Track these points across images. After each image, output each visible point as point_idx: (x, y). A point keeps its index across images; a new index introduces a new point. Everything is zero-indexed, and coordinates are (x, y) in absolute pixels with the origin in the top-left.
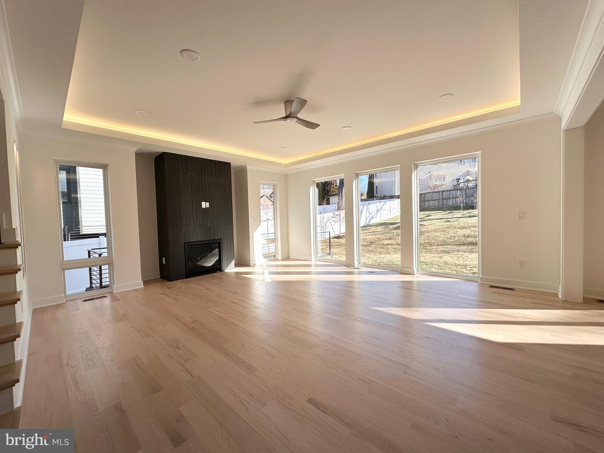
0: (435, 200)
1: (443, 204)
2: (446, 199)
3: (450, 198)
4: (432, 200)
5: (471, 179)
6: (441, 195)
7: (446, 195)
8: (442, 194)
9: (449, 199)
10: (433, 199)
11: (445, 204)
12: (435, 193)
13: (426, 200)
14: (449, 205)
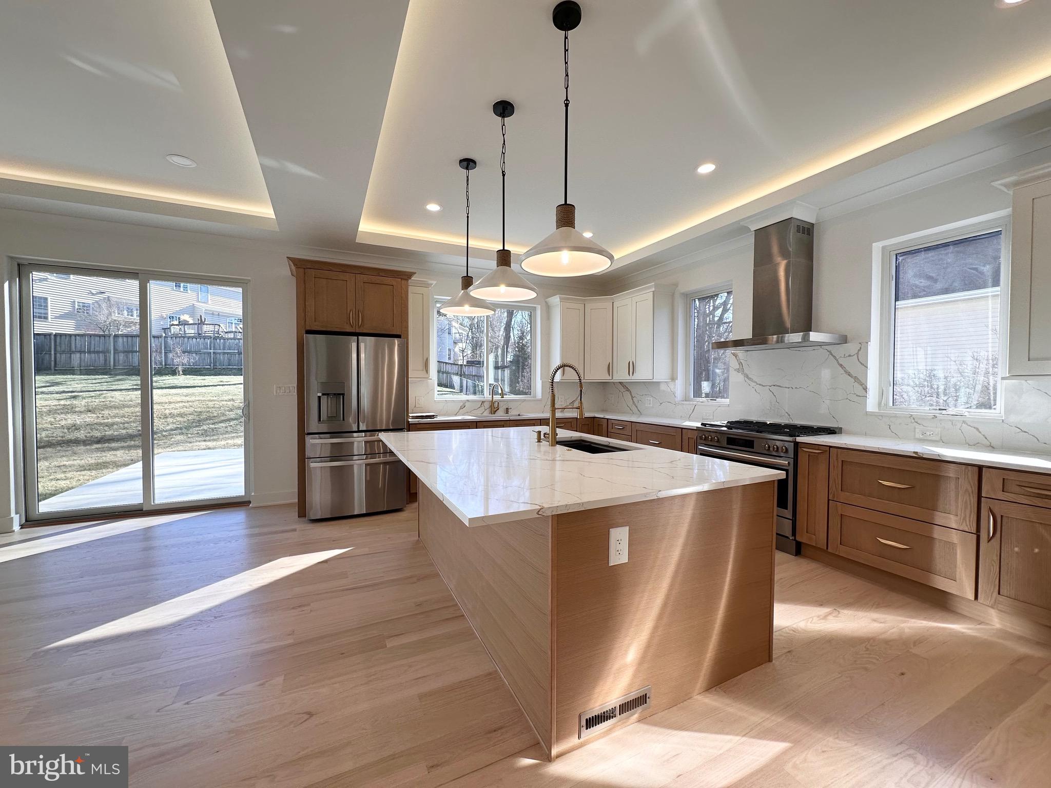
0: (98, 352)
1: (117, 361)
2: (124, 352)
3: (133, 352)
4: (89, 352)
5: (191, 322)
6: (112, 344)
7: (125, 344)
8: (115, 342)
9: (131, 354)
10: (92, 349)
11: (121, 362)
12: (97, 338)
13: (73, 349)
14: (131, 364)
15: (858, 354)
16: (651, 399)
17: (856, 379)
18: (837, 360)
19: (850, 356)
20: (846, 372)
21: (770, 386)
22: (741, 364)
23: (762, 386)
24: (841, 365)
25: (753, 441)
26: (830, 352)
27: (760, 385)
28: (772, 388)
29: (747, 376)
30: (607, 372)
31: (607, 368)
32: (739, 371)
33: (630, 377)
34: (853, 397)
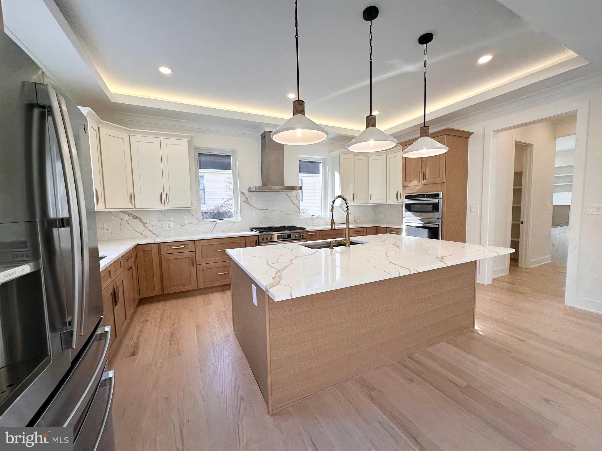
15: (296, 196)
17: (296, 206)
18: (290, 198)
19: (294, 197)
20: (293, 203)
21: (263, 210)
22: (246, 198)
23: (260, 210)
24: (291, 200)
25: (291, 235)
26: (288, 195)
27: (258, 209)
28: (265, 211)
29: (251, 205)
30: (129, 201)
31: (129, 198)
32: (245, 202)
33: (163, 206)
34: (295, 213)
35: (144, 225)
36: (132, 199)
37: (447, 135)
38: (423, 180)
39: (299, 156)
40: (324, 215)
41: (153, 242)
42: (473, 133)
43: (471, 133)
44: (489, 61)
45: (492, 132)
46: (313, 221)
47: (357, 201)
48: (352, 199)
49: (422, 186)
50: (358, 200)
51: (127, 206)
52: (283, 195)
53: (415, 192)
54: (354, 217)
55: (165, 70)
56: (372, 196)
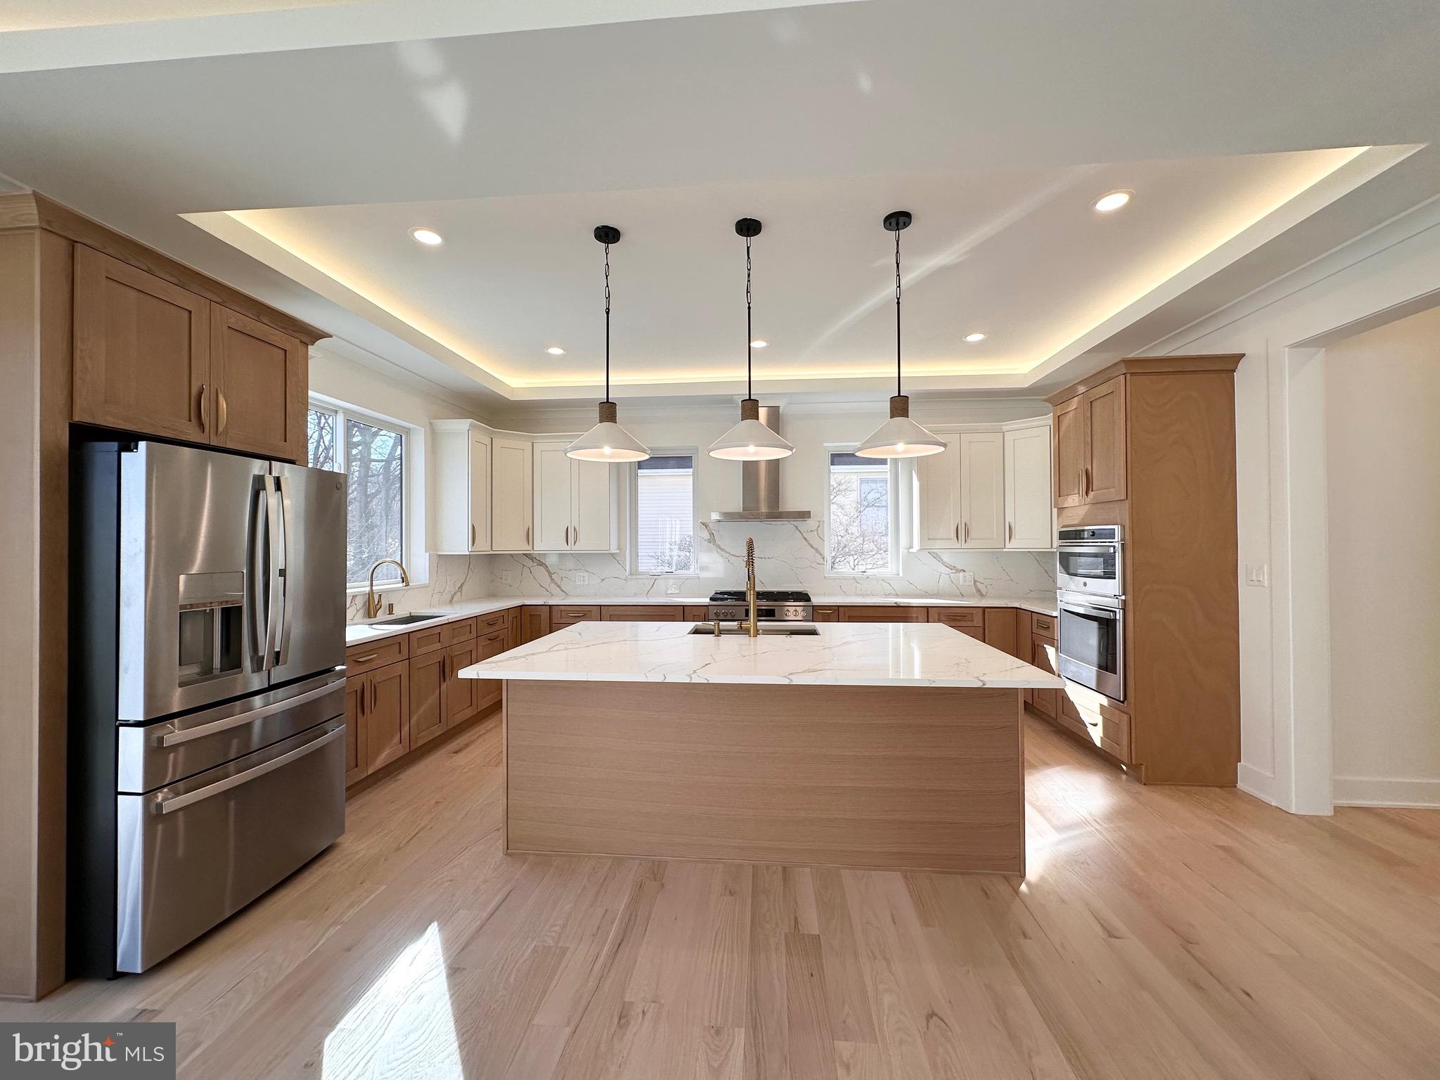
15: (817, 530)
16: (586, 574)
17: (817, 550)
18: (802, 534)
19: (811, 531)
20: (809, 544)
22: (711, 535)
23: (738, 556)
24: (807, 540)
25: (774, 610)
26: (796, 527)
27: (733, 555)
29: (719, 547)
30: (525, 540)
31: (525, 534)
32: (709, 541)
33: (569, 548)
34: (814, 565)
35: (551, 577)
36: (529, 536)
37: (1128, 376)
38: (1087, 494)
39: (825, 444)
40: (894, 572)
41: (543, 603)
42: (1243, 355)
43: (1238, 358)
44: (1121, 207)
45: (1286, 349)
46: (858, 585)
47: (968, 540)
48: (953, 535)
49: (1087, 507)
50: (971, 539)
51: (521, 547)
52: (785, 527)
53: (1076, 522)
54: (975, 582)
55: (556, 351)
56: (1013, 530)
